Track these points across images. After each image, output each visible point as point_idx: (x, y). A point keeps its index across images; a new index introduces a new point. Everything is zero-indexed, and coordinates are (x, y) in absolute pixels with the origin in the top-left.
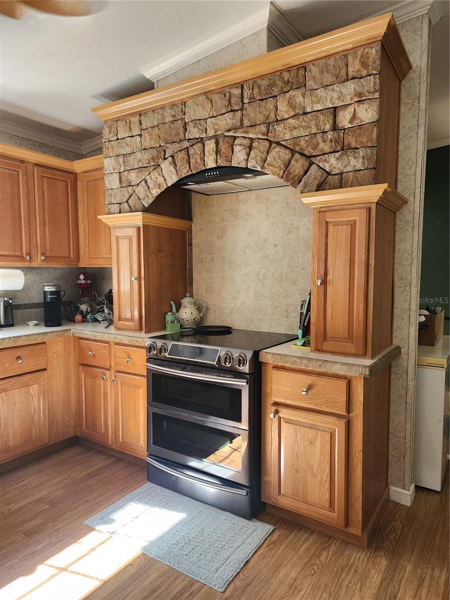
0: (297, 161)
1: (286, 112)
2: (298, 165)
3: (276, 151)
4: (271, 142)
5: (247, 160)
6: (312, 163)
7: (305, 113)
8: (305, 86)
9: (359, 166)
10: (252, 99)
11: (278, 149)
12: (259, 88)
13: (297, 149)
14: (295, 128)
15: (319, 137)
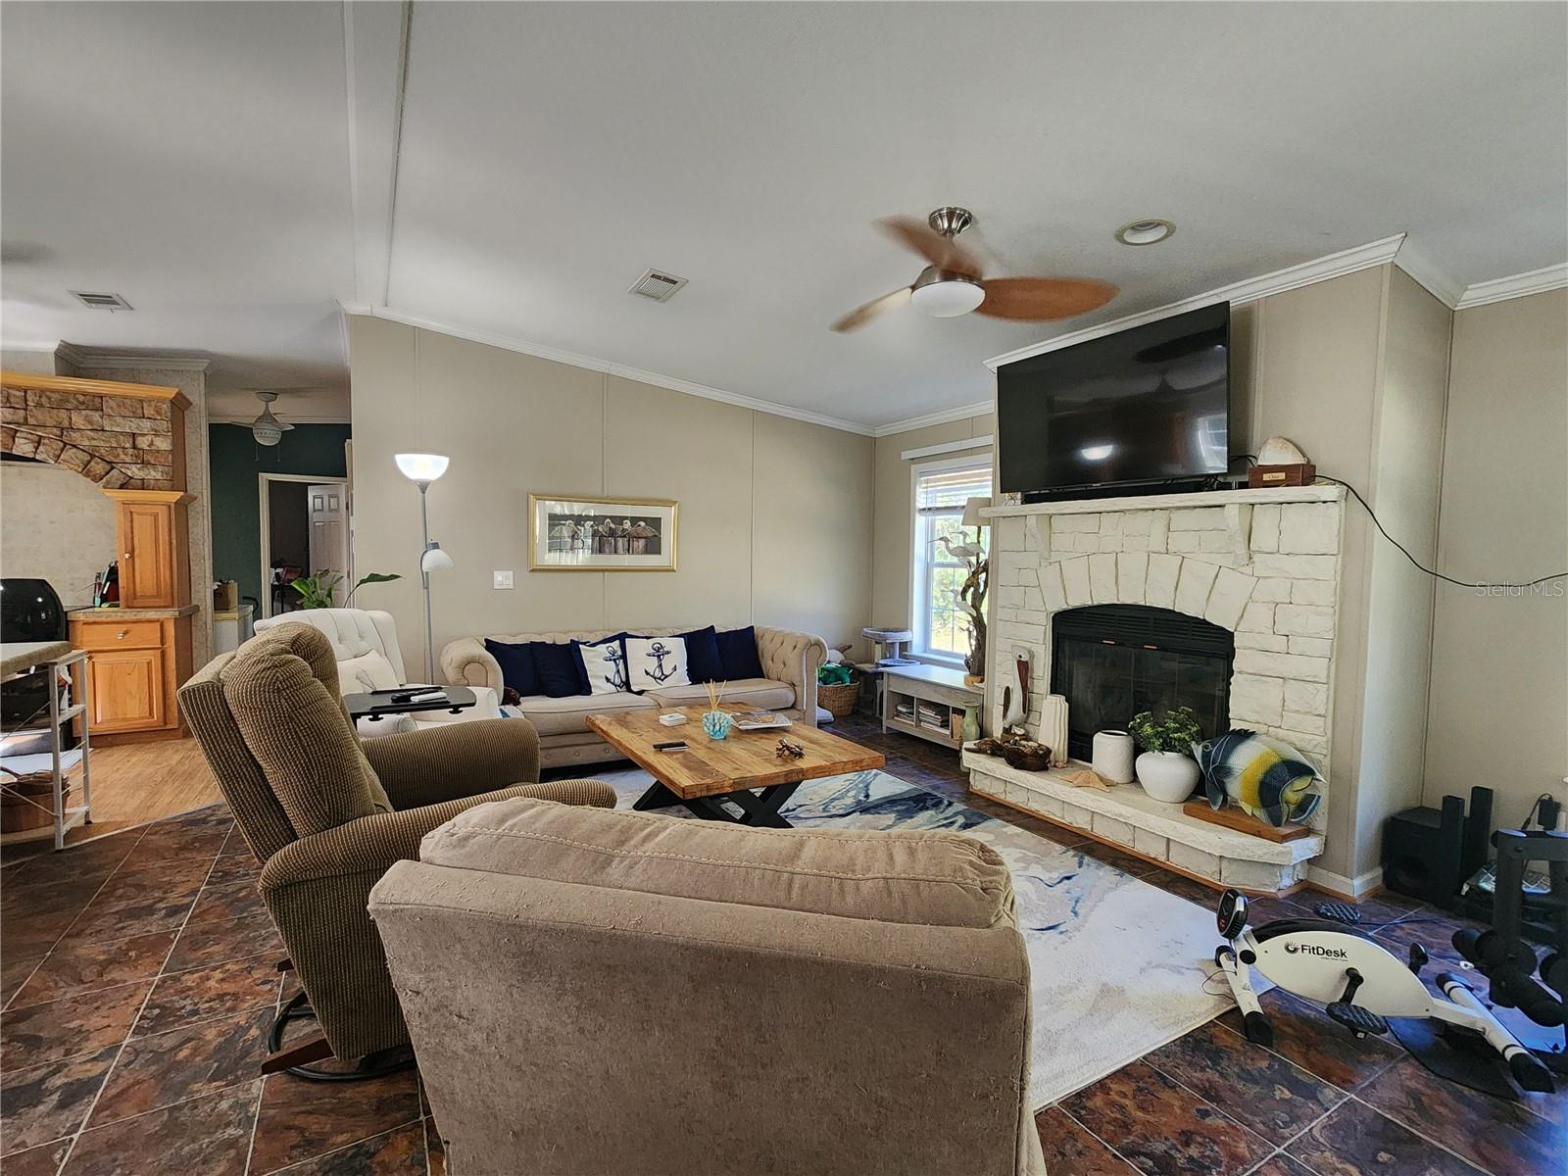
0: (97, 463)
1: (83, 425)
2: (98, 467)
3: (70, 453)
4: (65, 444)
5: (35, 453)
6: (113, 468)
7: (103, 430)
8: (102, 410)
9: (159, 477)
10: (39, 405)
11: (74, 450)
12: (50, 398)
13: (97, 454)
14: (94, 439)
15: (120, 451)
